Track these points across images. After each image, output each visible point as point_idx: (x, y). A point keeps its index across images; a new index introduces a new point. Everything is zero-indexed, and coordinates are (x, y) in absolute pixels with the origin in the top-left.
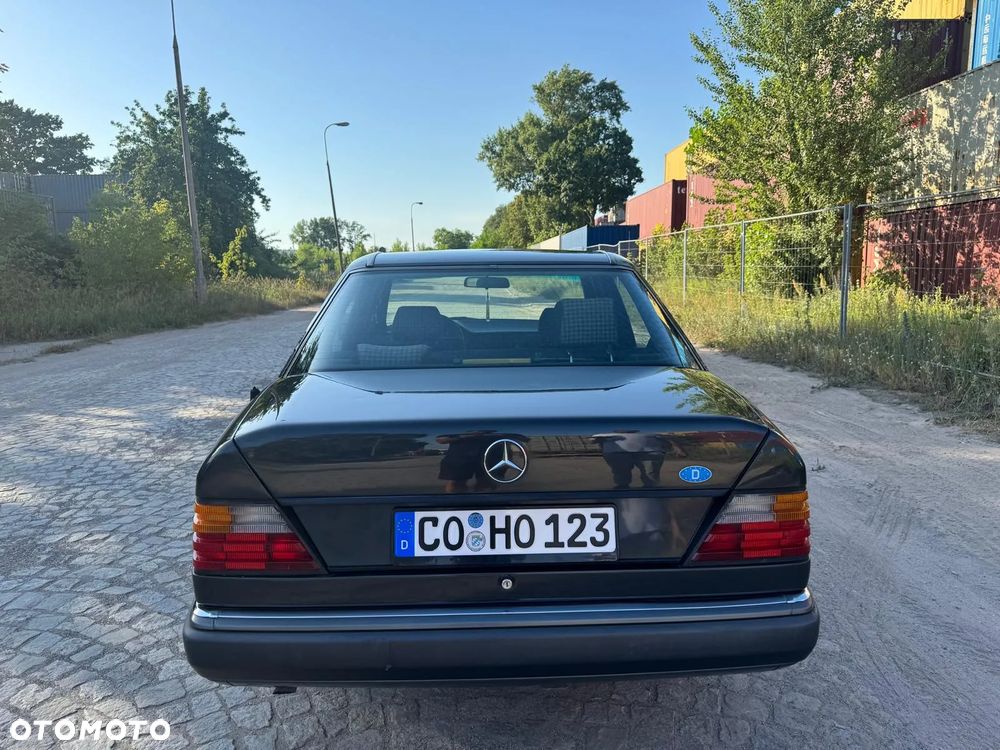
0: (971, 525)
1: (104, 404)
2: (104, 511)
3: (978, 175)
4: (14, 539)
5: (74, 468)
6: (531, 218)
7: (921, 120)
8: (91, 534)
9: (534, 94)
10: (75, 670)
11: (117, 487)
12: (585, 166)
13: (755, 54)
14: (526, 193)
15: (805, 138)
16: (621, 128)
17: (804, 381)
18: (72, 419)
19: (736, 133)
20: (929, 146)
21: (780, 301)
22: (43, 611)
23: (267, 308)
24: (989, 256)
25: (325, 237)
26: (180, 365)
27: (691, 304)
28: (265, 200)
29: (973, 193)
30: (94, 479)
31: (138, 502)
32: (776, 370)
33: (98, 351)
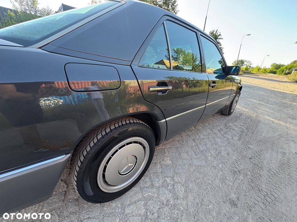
25: (240, 64)
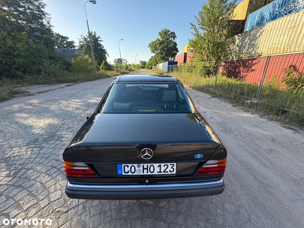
0: (242, 133)
1: (75, 98)
2: (71, 126)
3: (243, 54)
4: (51, 133)
5: (67, 114)
6: (158, 59)
7: (234, 42)
8: (67, 132)
9: (159, 34)
10: (57, 171)
11: (74, 120)
12: (168, 49)
13: (203, 27)
14: (157, 54)
15: (211, 45)
16: (175, 42)
17: (207, 96)
18: (68, 102)
19: (197, 44)
20: (234, 47)
21: (203, 78)
22: (53, 154)
23: (108, 77)
24: (243, 70)
25: (120, 62)
26: (91, 89)
27: (187, 78)
28: (108, 55)
29: (242, 58)
30: (70, 117)
31: (78, 124)
32: (202, 93)
33: (76, 86)
